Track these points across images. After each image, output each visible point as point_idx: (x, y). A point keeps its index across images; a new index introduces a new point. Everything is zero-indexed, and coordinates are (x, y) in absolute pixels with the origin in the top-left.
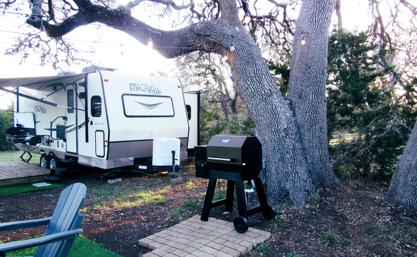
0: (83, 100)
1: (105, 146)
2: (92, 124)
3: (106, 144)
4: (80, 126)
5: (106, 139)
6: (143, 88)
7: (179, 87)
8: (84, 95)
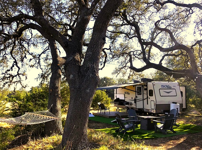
0: (146, 91)
1: (154, 106)
2: (149, 98)
3: (155, 105)
4: (145, 99)
5: (155, 103)
6: (165, 86)
7: (178, 85)
8: (146, 89)
